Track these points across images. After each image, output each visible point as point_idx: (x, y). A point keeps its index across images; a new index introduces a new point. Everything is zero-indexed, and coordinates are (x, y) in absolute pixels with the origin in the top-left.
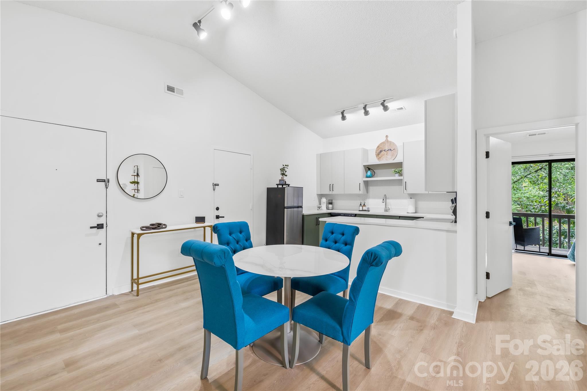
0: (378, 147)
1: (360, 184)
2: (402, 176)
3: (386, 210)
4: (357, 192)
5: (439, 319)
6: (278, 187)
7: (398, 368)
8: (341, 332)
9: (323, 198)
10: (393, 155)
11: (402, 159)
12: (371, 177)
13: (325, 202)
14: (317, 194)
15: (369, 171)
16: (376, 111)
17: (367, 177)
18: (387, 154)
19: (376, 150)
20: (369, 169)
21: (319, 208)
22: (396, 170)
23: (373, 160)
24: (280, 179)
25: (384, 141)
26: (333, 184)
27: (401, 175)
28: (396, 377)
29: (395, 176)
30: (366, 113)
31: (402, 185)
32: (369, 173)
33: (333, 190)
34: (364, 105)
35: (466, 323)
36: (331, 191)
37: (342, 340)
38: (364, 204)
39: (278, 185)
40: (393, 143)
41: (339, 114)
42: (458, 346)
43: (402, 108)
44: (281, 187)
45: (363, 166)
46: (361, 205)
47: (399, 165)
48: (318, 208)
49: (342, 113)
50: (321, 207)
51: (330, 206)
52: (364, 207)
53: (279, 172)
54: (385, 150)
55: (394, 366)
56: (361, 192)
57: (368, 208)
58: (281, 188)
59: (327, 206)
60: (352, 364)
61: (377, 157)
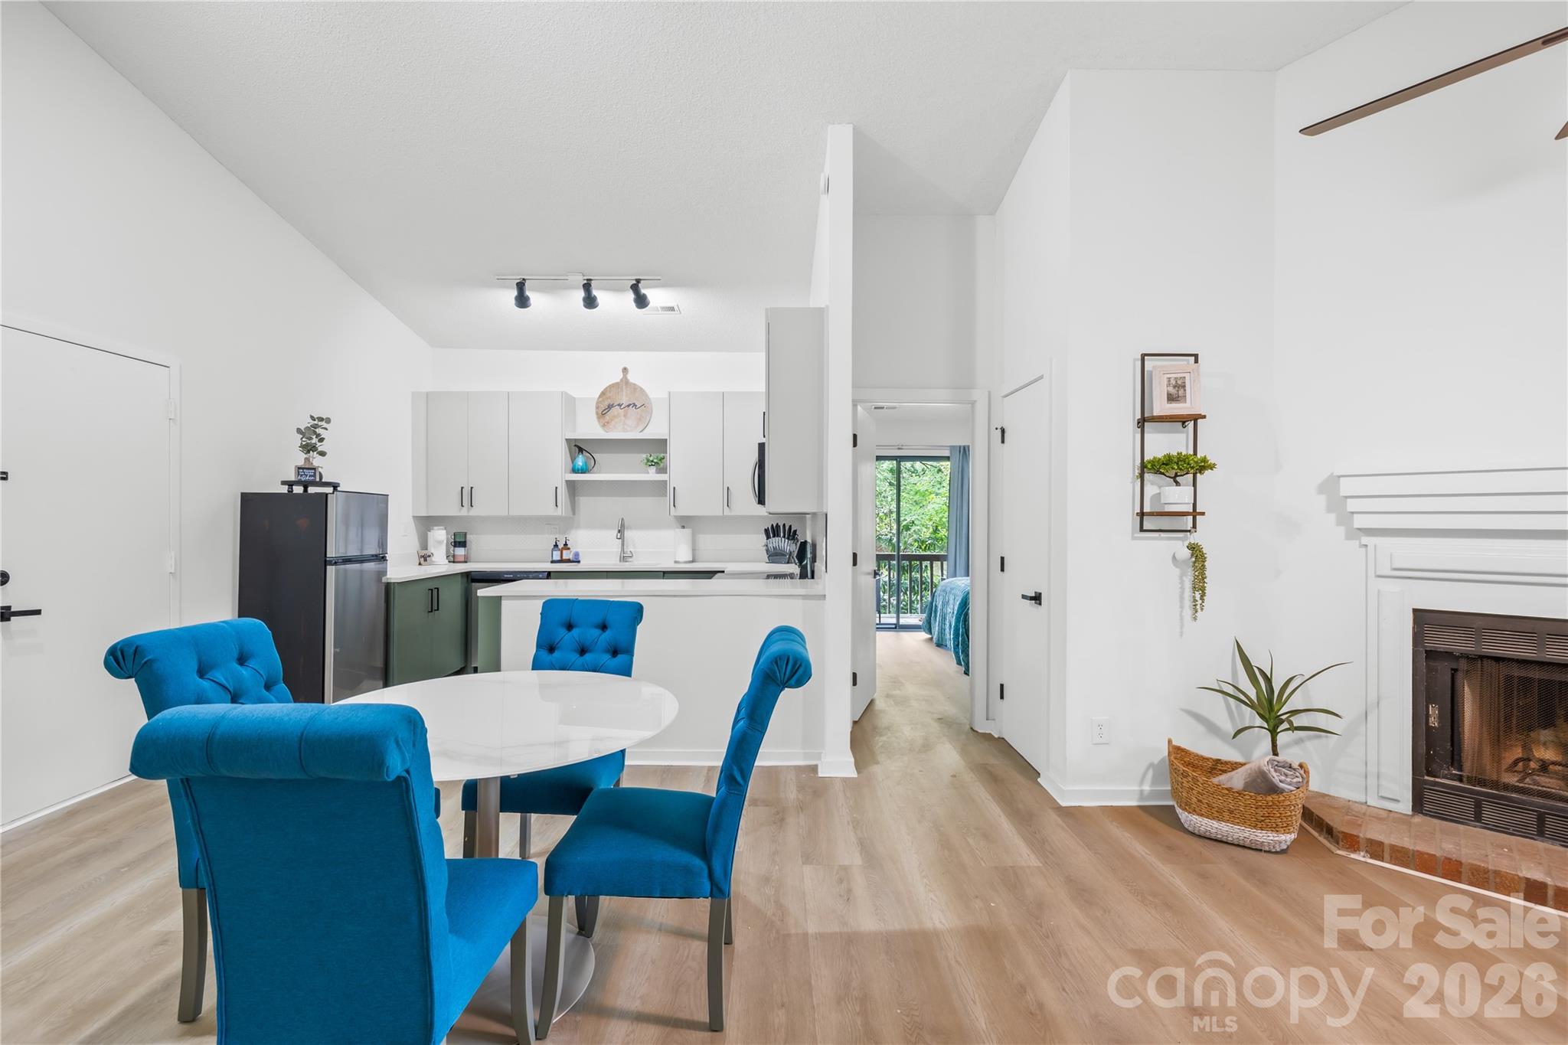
0: (603, 394)
1: (556, 488)
2: (666, 473)
3: (624, 559)
4: (549, 510)
5: (801, 788)
6: (291, 491)
7: (783, 915)
8: (706, 872)
9: (436, 528)
10: (640, 419)
11: (666, 431)
12: (584, 473)
13: (443, 541)
14: (414, 517)
15: (581, 456)
16: (614, 303)
17: (574, 471)
18: (625, 416)
19: (597, 403)
20: (581, 450)
21: (425, 560)
22: (651, 459)
23: (589, 428)
24: (301, 463)
25: (619, 381)
26: (472, 488)
27: (663, 470)
28: (789, 935)
29: (648, 473)
30: (590, 302)
31: (666, 496)
32: (580, 461)
33: (472, 506)
34: (586, 278)
35: (845, 780)
36: (465, 509)
37: (709, 890)
38: (566, 545)
39: (290, 484)
40: (641, 389)
41: (512, 288)
42: (854, 827)
43: (672, 309)
44: (302, 492)
45: (564, 441)
46: (556, 546)
47: (661, 444)
48: (423, 559)
49: (521, 286)
50: (429, 556)
51: (460, 552)
52: (564, 552)
53: (297, 439)
54: (620, 405)
55: (774, 915)
56: (559, 512)
57: (577, 554)
58: (300, 494)
59: (448, 551)
60: (689, 950)
61: (601, 420)
